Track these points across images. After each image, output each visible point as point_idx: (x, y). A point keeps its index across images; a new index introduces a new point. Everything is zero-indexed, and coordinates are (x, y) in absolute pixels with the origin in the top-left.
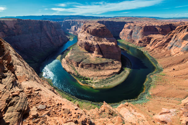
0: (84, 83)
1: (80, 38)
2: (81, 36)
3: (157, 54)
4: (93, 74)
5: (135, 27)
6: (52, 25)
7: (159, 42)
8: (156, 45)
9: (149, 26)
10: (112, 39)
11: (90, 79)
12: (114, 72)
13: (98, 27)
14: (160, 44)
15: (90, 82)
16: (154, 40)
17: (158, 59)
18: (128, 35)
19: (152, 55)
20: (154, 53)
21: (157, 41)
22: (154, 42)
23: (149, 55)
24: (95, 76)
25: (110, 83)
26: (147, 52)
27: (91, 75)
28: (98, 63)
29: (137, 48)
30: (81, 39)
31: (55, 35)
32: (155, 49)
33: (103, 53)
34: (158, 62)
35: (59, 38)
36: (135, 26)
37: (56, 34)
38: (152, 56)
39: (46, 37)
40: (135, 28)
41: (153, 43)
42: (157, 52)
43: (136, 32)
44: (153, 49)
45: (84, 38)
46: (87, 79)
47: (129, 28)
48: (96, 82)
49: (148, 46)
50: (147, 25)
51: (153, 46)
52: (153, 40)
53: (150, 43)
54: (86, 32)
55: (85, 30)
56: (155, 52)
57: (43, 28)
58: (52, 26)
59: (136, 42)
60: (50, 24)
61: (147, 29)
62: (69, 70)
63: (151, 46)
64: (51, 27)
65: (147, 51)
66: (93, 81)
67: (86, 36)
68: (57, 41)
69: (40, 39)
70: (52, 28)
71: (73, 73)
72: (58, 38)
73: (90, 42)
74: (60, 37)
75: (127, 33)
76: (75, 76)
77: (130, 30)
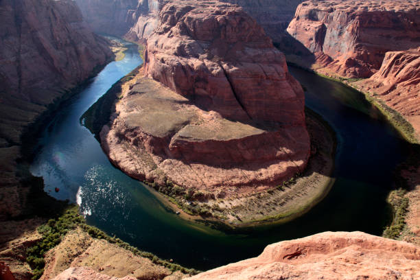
0: (194, 212)
1: (155, 52)
2: (159, 43)
3: (405, 99)
4: (220, 179)
5: (331, 14)
6: (55, 11)
7: (409, 62)
8: (402, 73)
9: (375, 13)
10: (271, 52)
11: (212, 197)
12: (289, 165)
13: (218, 13)
14: (411, 70)
15: (217, 209)
16: (395, 58)
17: (413, 118)
18: (311, 39)
19: (394, 105)
20: (399, 98)
21: (403, 60)
22: (393, 62)
23: (383, 105)
24: (231, 185)
25: (284, 207)
26: (375, 95)
27: (214, 181)
28: (234, 138)
29: (345, 82)
30: (160, 56)
31: (66, 45)
32: (398, 85)
33: (246, 102)
34: (414, 126)
35: (78, 53)
36: (332, 10)
37: (68, 40)
38: (393, 108)
39: (36, 53)
40: (332, 18)
41: (390, 66)
42: (405, 94)
43: (336, 33)
44: (391, 84)
45: (172, 51)
46: (201, 198)
47: (312, 16)
48: (237, 207)
49: (377, 77)
50: (370, 10)
51: (390, 76)
52: (390, 57)
53: (383, 65)
54: (175, 29)
55: (173, 24)
56: (399, 94)
57: (26, 22)
58: (54, 14)
59: (338, 63)
60: (48, 8)
61: (370, 21)
62: (133, 168)
63: (386, 76)
64: (52, 16)
65: (377, 91)
66: (226, 203)
67: (177, 45)
68: (74, 64)
69: (18, 61)
70: (56, 18)
71: (148, 175)
72: (74, 54)
73: (195, 63)
74: (82, 49)
75: (307, 33)
76: (156, 188)
77: (316, 25)
